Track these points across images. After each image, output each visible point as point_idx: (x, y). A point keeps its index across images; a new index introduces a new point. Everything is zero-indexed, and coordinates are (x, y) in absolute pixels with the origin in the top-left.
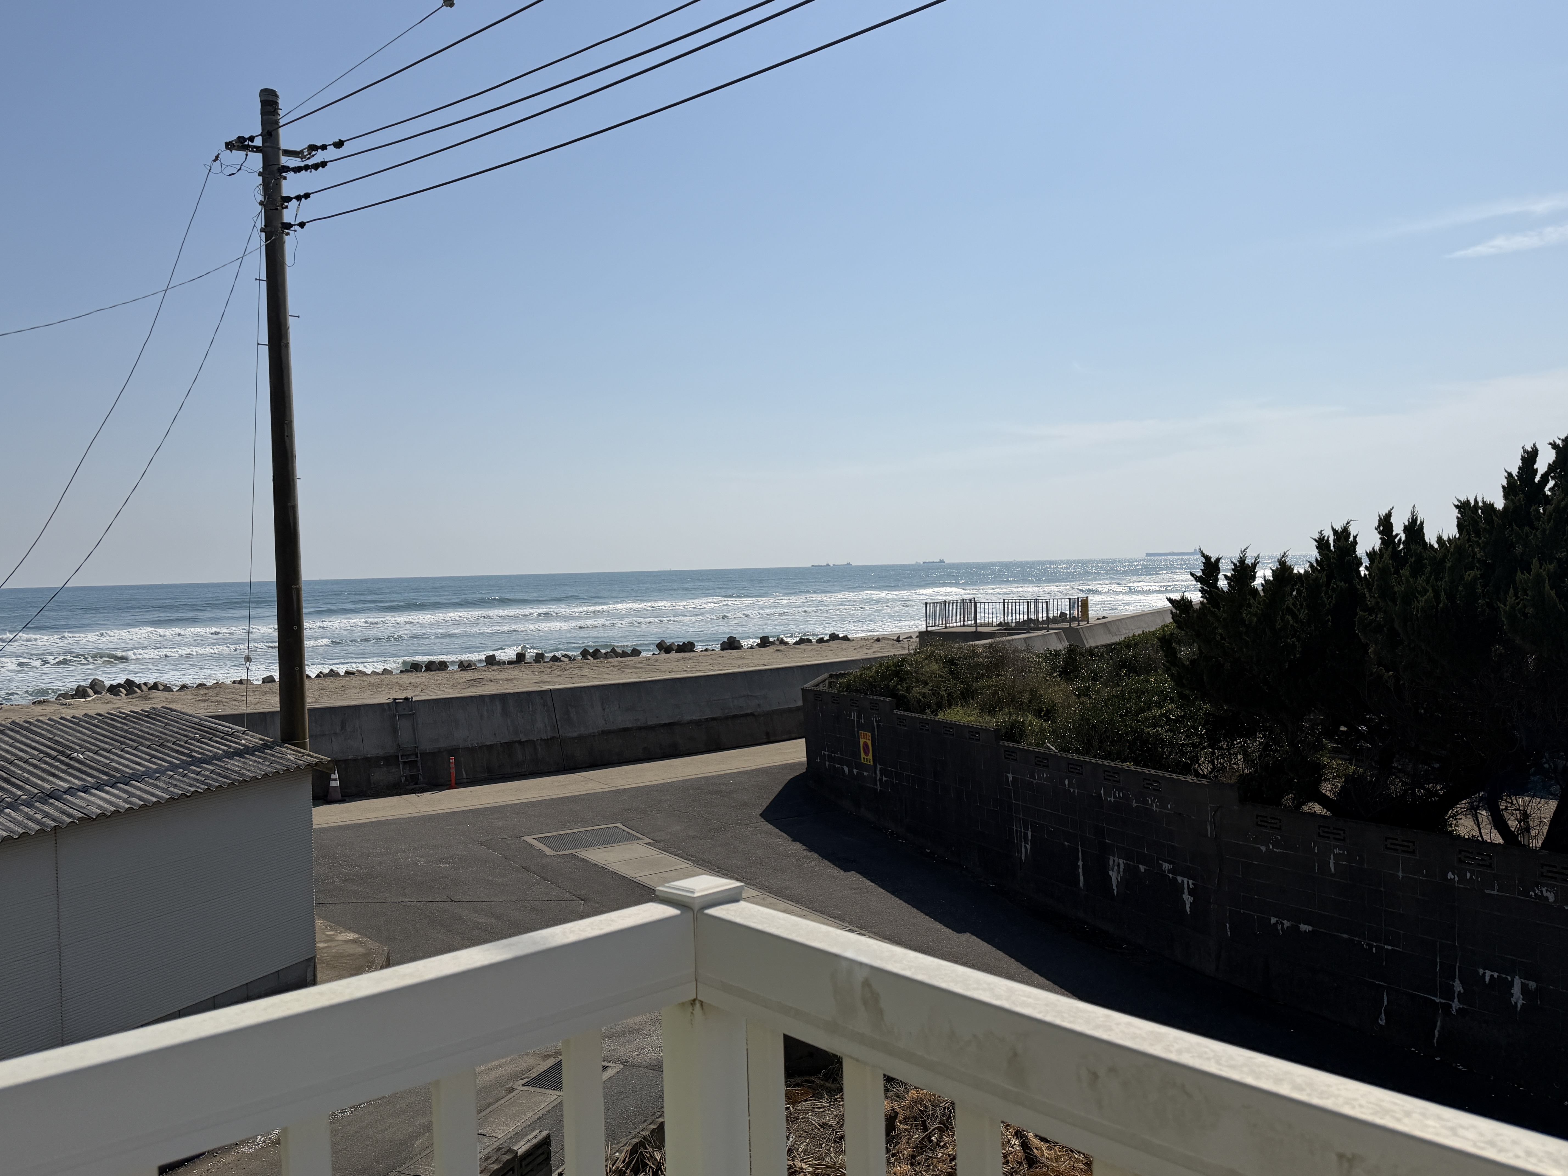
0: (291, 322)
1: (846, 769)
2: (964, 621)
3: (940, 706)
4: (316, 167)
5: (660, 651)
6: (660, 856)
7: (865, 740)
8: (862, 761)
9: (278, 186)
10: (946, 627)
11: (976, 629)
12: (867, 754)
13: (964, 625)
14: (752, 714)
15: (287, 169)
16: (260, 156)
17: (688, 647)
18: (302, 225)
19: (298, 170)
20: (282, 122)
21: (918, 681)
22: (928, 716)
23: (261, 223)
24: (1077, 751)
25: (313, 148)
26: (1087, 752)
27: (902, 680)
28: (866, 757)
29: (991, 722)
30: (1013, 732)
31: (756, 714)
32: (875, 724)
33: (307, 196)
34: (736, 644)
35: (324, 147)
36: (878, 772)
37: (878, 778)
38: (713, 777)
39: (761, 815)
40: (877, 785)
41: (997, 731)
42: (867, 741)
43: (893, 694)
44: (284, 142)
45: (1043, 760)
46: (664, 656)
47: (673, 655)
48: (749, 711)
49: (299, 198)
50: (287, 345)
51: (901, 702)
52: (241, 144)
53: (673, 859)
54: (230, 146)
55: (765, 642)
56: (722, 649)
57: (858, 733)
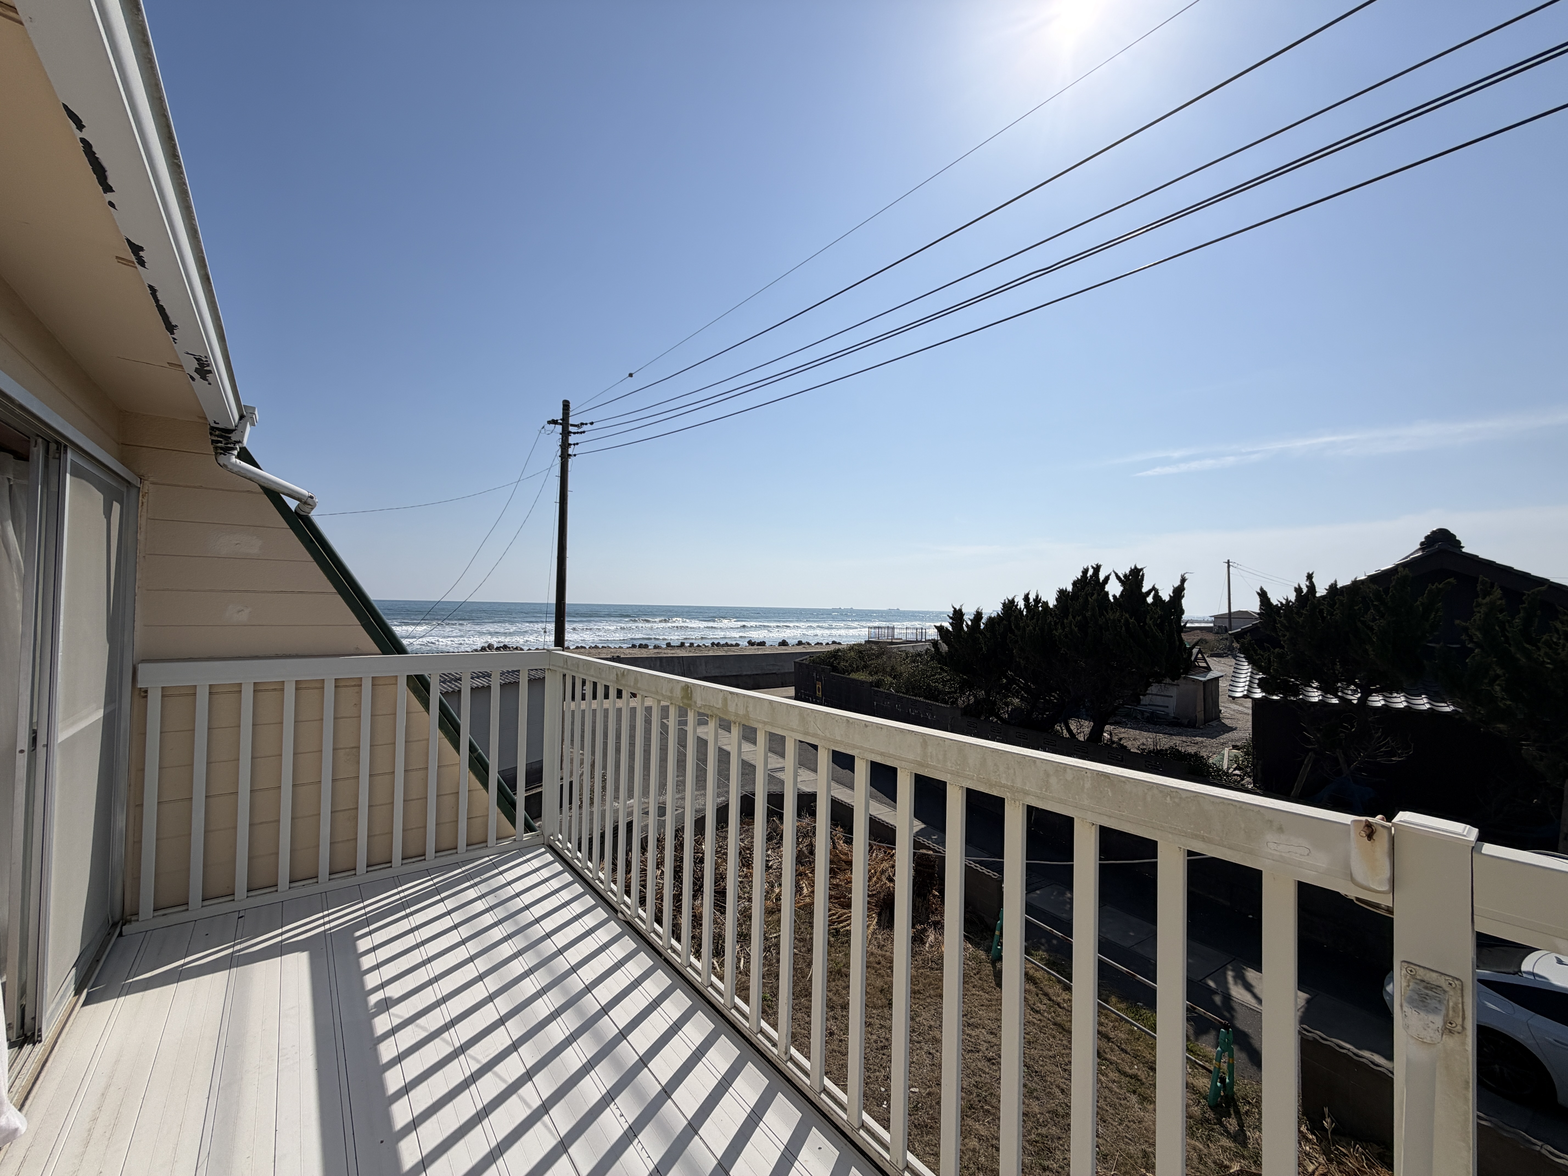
0: (569, 494)
3: (852, 671)
4: (581, 433)
5: (749, 645)
8: (817, 695)
9: (567, 439)
10: (877, 639)
12: (819, 692)
13: (887, 639)
15: (571, 432)
16: (561, 427)
18: (575, 455)
19: (575, 433)
20: (571, 414)
21: (844, 660)
22: (846, 676)
23: (559, 453)
24: (903, 693)
25: (582, 424)
26: (906, 694)
27: (836, 659)
29: (870, 679)
30: (879, 684)
32: (823, 678)
33: (577, 444)
35: (586, 424)
41: (871, 683)
42: (820, 686)
43: (832, 665)
44: (572, 421)
45: (888, 696)
49: (574, 444)
50: (566, 503)
51: (835, 669)
52: (554, 422)
54: (549, 422)
57: (816, 682)
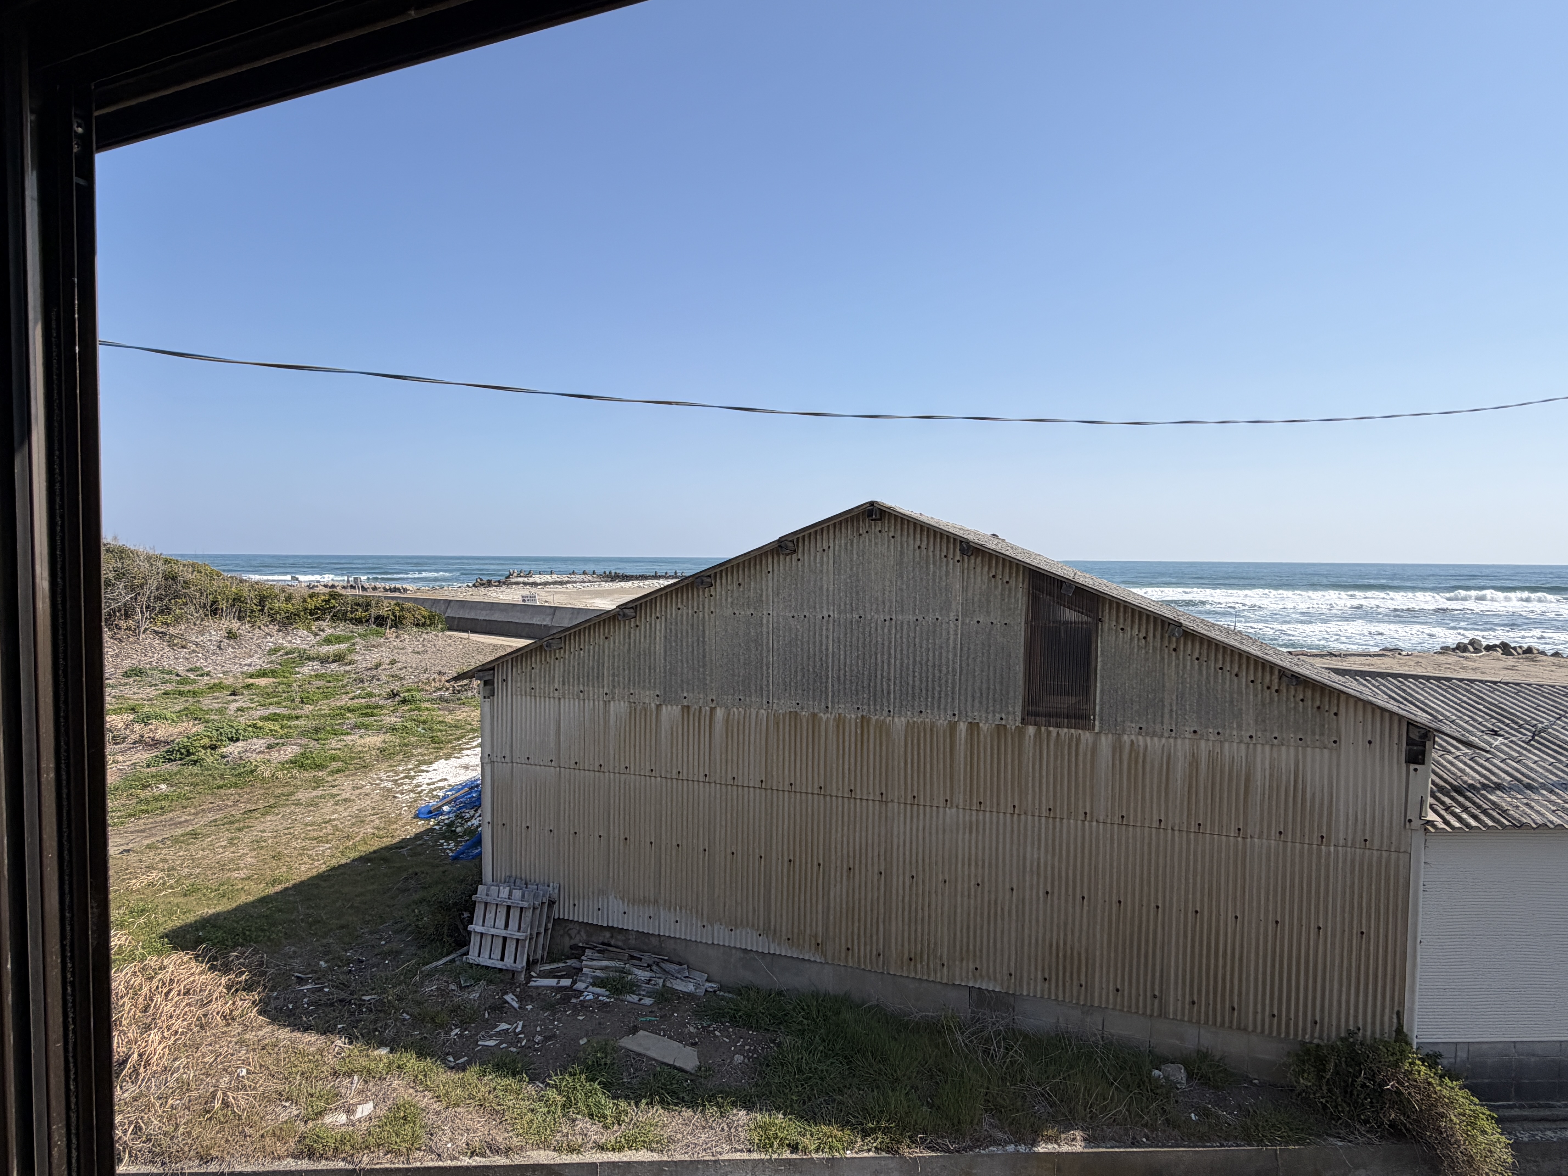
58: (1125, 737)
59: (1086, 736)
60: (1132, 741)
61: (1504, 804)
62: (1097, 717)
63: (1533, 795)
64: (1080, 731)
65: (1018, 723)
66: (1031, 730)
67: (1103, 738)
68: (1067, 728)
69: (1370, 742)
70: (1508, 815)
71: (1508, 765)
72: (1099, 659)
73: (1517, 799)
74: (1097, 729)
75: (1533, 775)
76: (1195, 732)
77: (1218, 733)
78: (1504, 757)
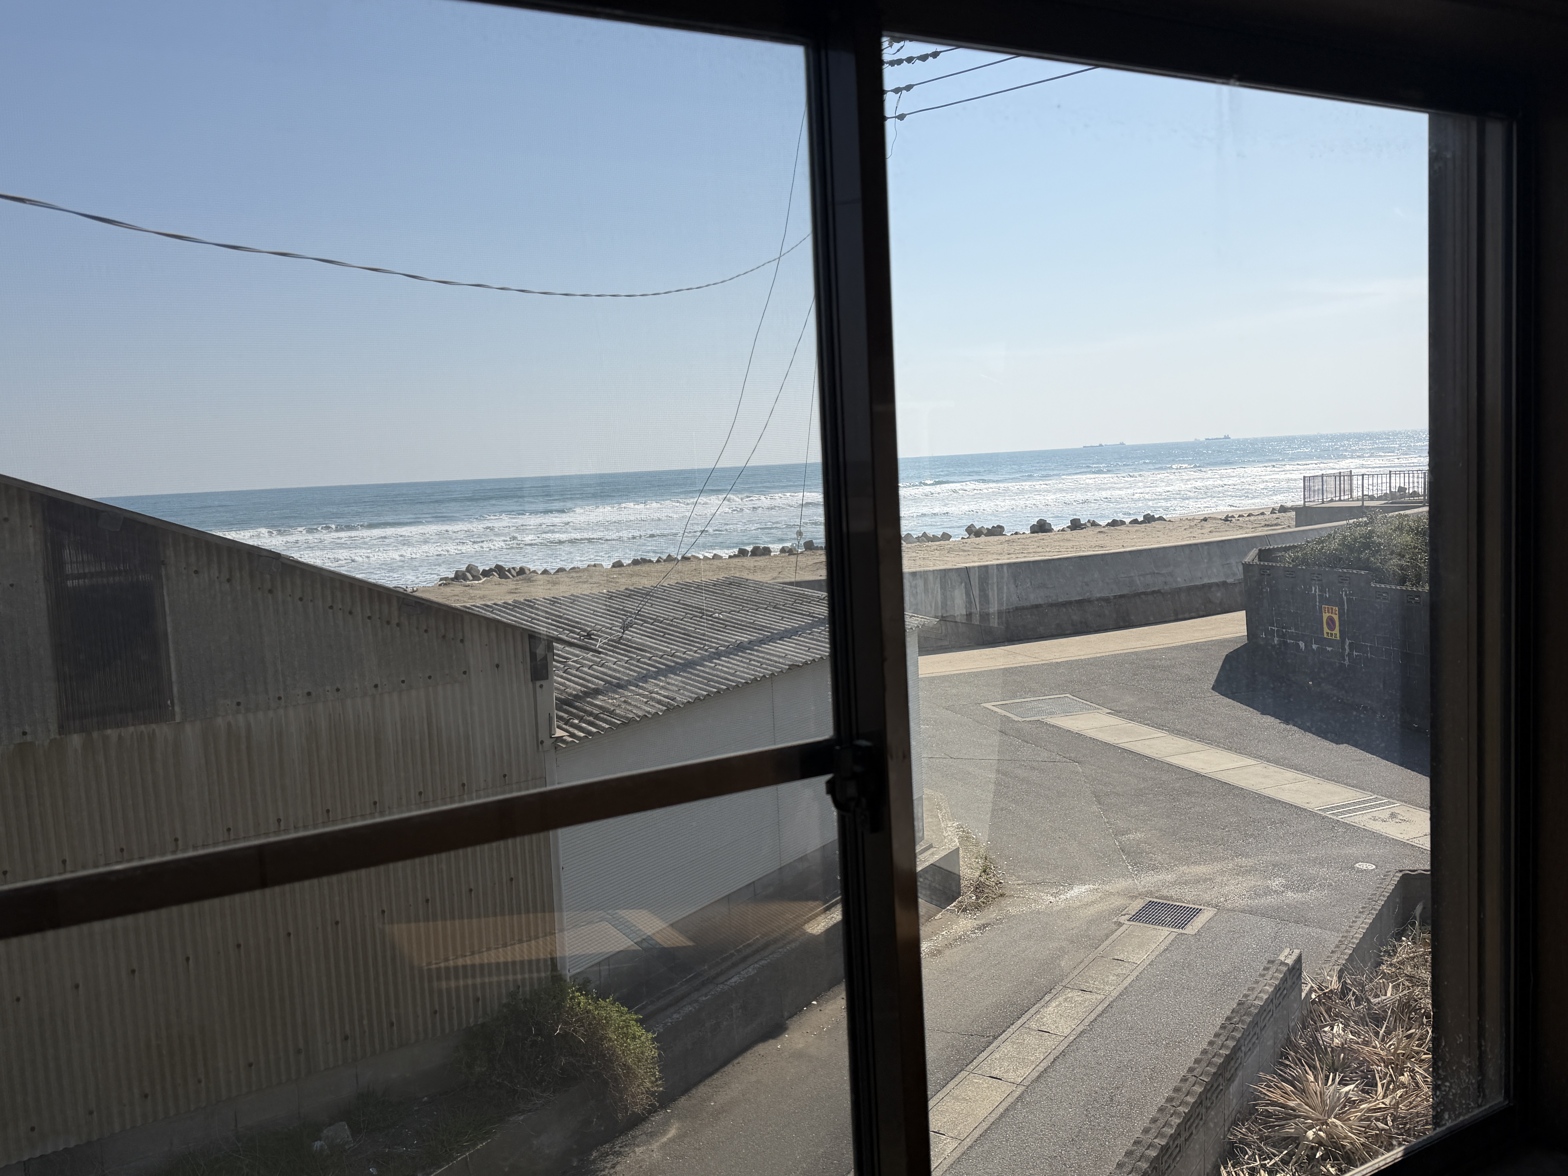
1: (1302, 645)
2: (1340, 496)
5: (970, 535)
6: (1130, 725)
7: (1330, 614)
8: (1325, 636)
10: (1323, 502)
11: (1363, 503)
12: (1332, 628)
13: (1340, 500)
14: (1159, 592)
17: (997, 531)
21: (1391, 553)
28: (1330, 632)
31: (1162, 591)
32: (1345, 598)
33: (909, 88)
34: (1047, 527)
36: (1347, 647)
37: (1347, 653)
38: (1142, 652)
39: (1213, 689)
40: (1344, 660)
42: (1333, 616)
43: (1366, 566)
46: (974, 539)
47: (983, 538)
48: (1156, 589)
49: (900, 90)
53: (1145, 729)
55: (1076, 525)
56: (1032, 532)
57: (1321, 608)
58: (220, 721)
59: (163, 731)
60: (229, 724)
61: (608, 706)
62: (176, 701)
63: (626, 693)
64: (154, 726)
65: (54, 735)
66: (76, 740)
67: (188, 727)
68: (133, 725)
69: (498, 666)
70: (616, 715)
71: (594, 670)
72: (169, 619)
73: (616, 699)
74: (178, 719)
75: (618, 675)
76: (309, 694)
77: (338, 690)
78: (591, 664)
